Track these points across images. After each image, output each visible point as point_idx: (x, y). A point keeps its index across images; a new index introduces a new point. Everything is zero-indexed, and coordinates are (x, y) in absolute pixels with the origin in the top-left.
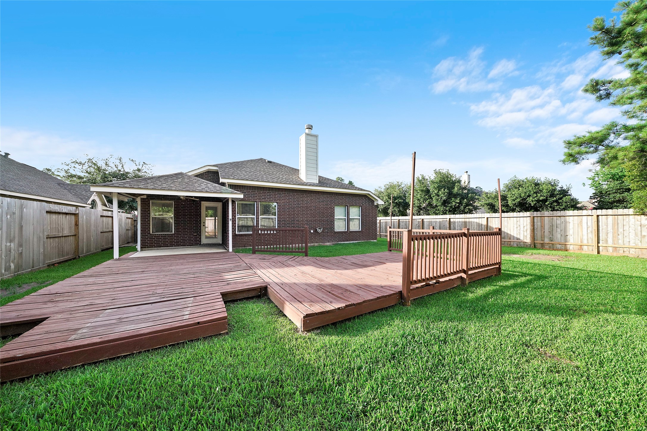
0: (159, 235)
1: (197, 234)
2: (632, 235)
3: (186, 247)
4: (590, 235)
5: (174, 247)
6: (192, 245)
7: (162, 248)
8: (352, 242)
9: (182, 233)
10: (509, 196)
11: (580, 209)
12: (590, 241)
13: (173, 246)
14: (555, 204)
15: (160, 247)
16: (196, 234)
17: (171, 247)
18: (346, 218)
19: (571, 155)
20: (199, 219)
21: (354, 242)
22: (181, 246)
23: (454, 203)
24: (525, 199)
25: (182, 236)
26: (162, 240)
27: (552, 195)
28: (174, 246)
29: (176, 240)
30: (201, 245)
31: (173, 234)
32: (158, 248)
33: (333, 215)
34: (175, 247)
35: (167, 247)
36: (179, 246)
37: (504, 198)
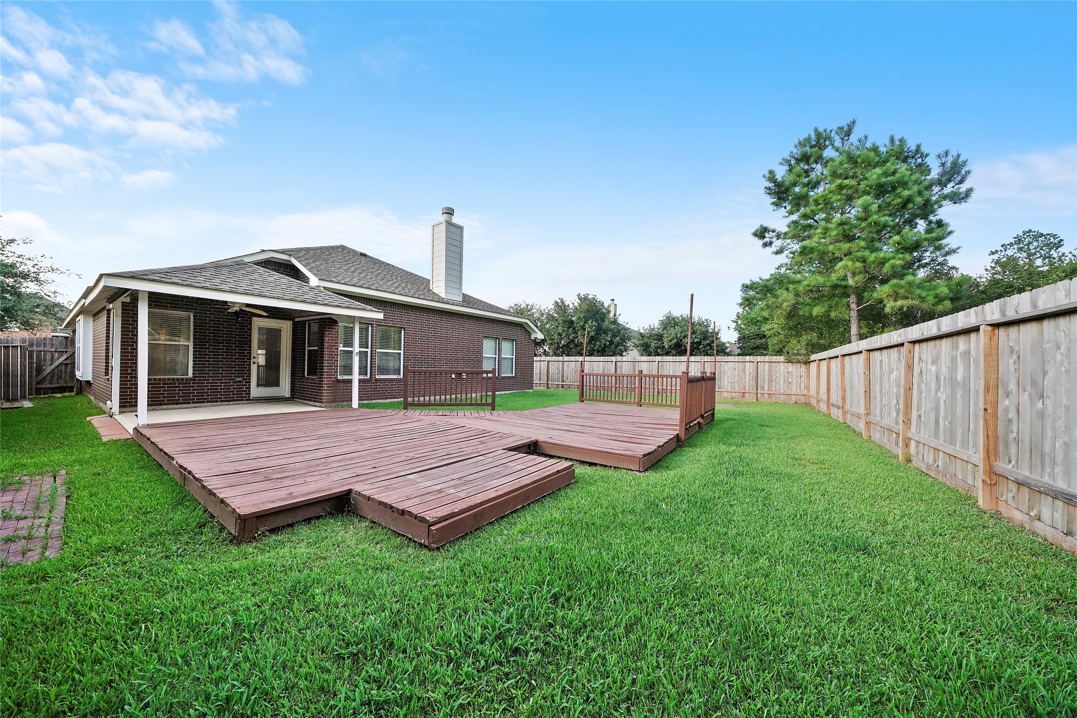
0: (160, 379)
1: (244, 379)
2: (782, 383)
3: (219, 403)
4: (751, 382)
5: (192, 405)
6: (232, 401)
7: (165, 407)
8: (504, 392)
9: (212, 377)
10: (666, 335)
11: (728, 354)
12: (751, 388)
13: (189, 403)
14: (708, 348)
15: (161, 405)
16: (240, 379)
17: (185, 406)
18: (497, 356)
19: (747, 300)
20: (247, 350)
21: (507, 392)
22: (207, 402)
23: (603, 341)
24: (681, 340)
25: (210, 383)
26: (165, 391)
27: (705, 339)
28: (193, 403)
29: (196, 390)
30: (250, 400)
31: (191, 379)
32: (155, 407)
33: (480, 351)
34: (195, 405)
35: (177, 404)
36: (204, 402)
37: (660, 337)
